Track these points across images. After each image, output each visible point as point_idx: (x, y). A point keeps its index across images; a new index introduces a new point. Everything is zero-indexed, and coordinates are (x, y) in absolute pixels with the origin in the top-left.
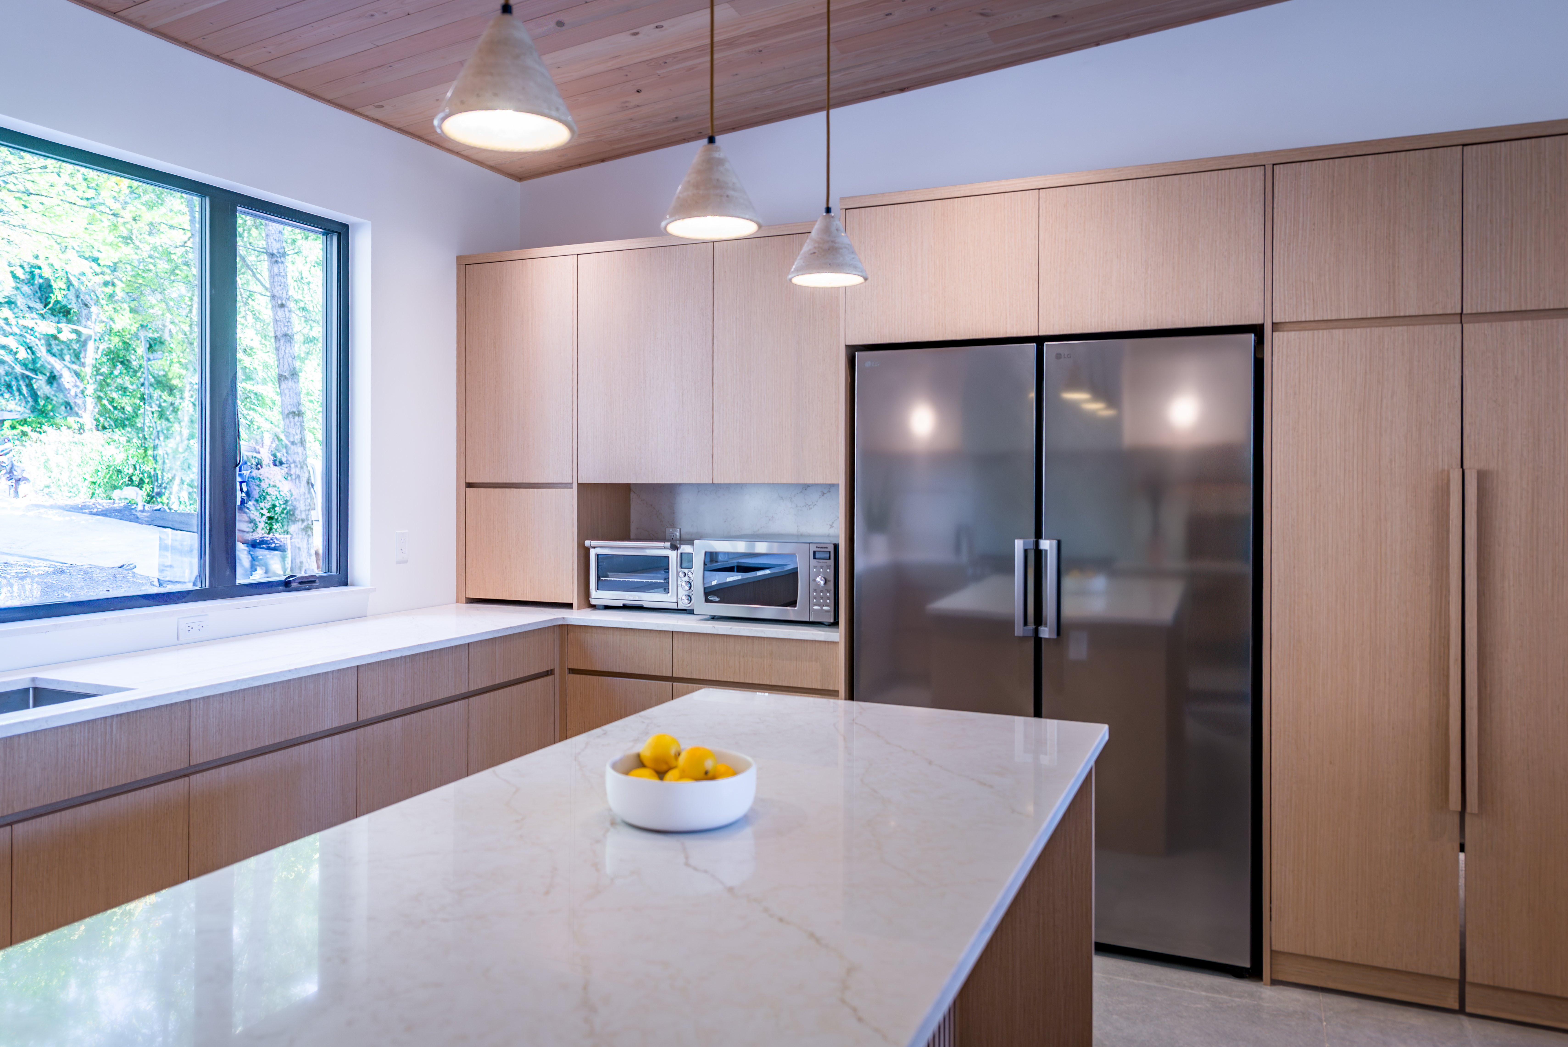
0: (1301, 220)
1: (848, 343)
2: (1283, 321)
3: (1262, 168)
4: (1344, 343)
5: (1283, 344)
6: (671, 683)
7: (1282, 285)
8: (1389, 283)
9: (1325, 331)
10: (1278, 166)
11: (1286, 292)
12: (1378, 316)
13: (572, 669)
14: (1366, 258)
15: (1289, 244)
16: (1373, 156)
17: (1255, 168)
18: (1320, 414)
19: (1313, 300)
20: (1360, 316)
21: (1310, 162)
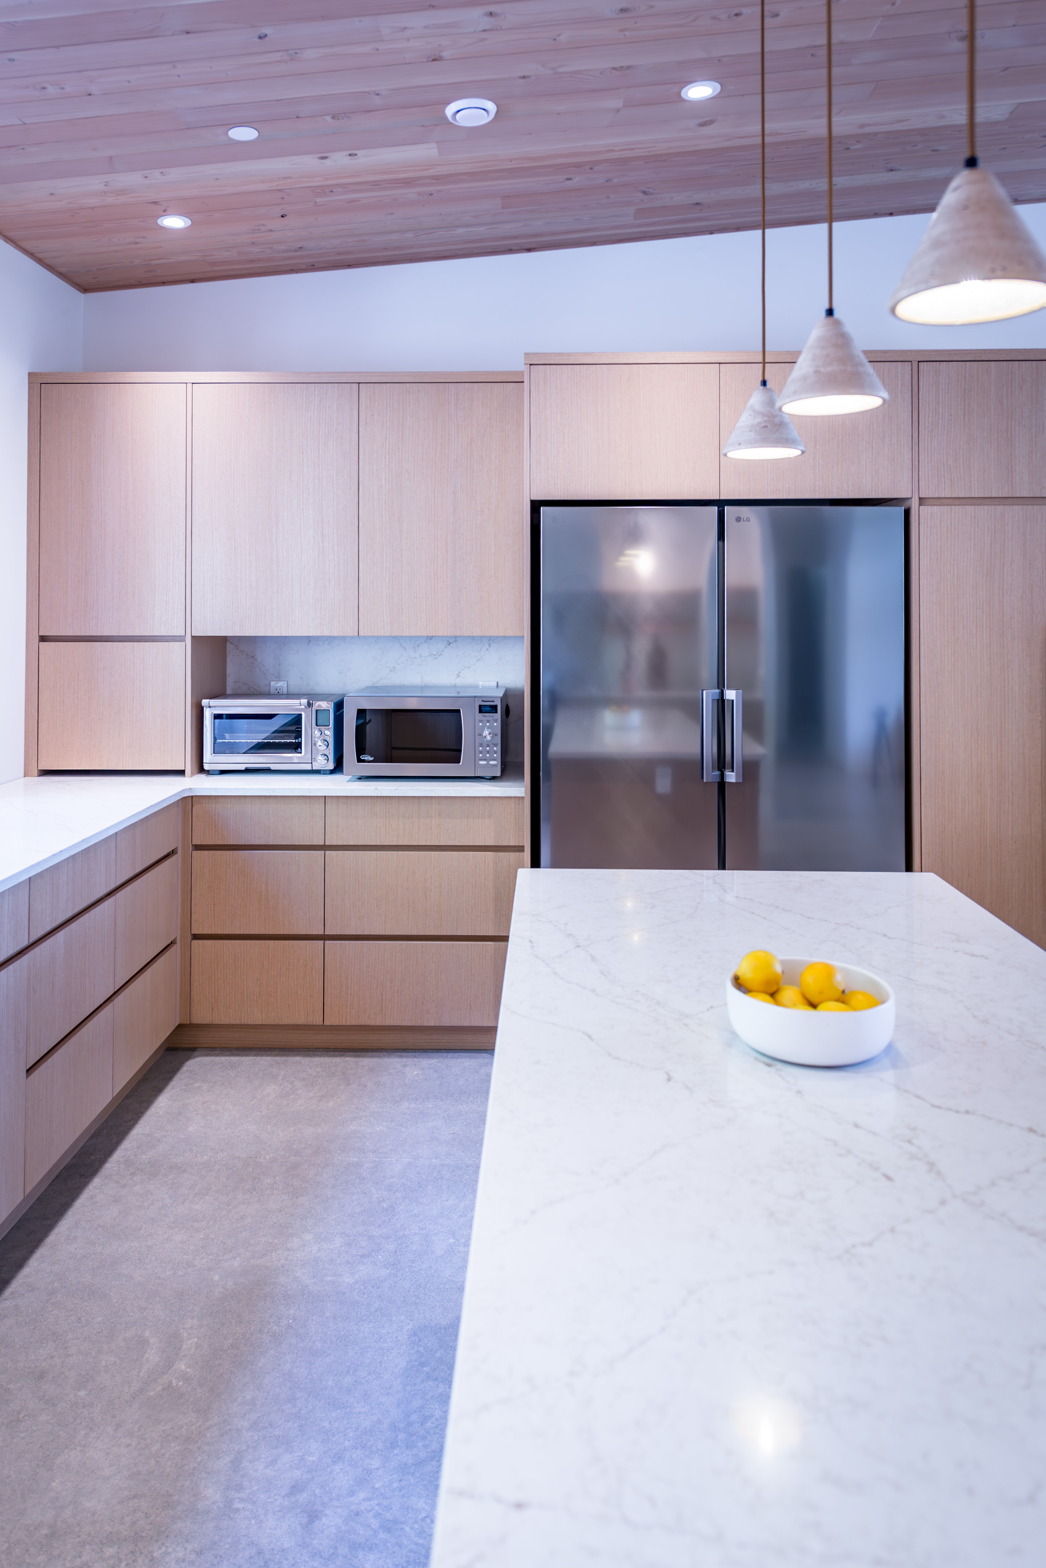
0: (941, 410)
1: (532, 499)
2: (928, 497)
3: (910, 363)
4: (975, 517)
5: (928, 516)
6: (323, 852)
7: (926, 465)
8: (1008, 469)
9: (960, 507)
10: (922, 363)
11: (930, 472)
12: (1000, 496)
13: (196, 846)
14: (991, 447)
15: (932, 431)
16: (995, 362)
17: (904, 363)
18: (957, 577)
19: (951, 480)
20: (986, 496)
21: (948, 363)
